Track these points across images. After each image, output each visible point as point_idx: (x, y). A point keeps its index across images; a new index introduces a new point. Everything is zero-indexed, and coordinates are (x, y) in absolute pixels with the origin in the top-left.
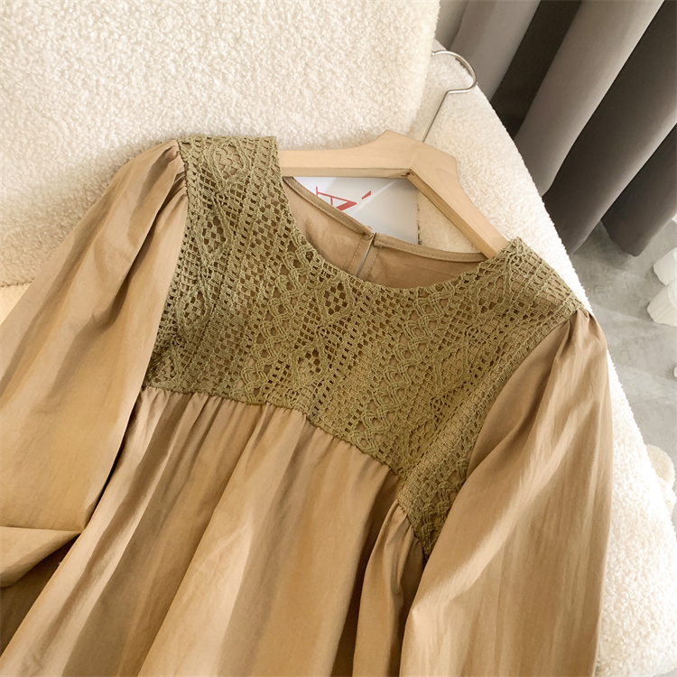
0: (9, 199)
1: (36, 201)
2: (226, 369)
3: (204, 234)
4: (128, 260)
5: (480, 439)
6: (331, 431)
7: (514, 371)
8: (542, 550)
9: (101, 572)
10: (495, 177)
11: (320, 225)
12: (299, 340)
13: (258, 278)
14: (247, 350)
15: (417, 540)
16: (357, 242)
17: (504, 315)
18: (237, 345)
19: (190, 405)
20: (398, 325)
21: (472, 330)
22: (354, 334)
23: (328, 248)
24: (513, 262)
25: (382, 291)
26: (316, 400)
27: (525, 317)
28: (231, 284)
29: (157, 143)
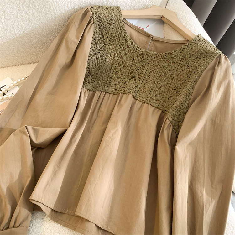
0: (35, 28)
1: (43, 29)
2: (106, 84)
3: (98, 38)
4: (76, 44)
5: (193, 95)
6: (142, 100)
7: (202, 73)
8: (216, 127)
9: (75, 141)
10: (189, 19)
11: (135, 34)
12: (129, 73)
13: (115, 52)
14: (112, 77)
15: (174, 129)
16: (147, 39)
17: (197, 58)
18: (109, 76)
19: (96, 95)
20: (162, 65)
21: (187, 64)
22: (147, 70)
23: (138, 42)
24: (199, 41)
25: (156, 54)
26: (136, 91)
27: (204, 57)
28: (107, 55)
29: (83, 8)
